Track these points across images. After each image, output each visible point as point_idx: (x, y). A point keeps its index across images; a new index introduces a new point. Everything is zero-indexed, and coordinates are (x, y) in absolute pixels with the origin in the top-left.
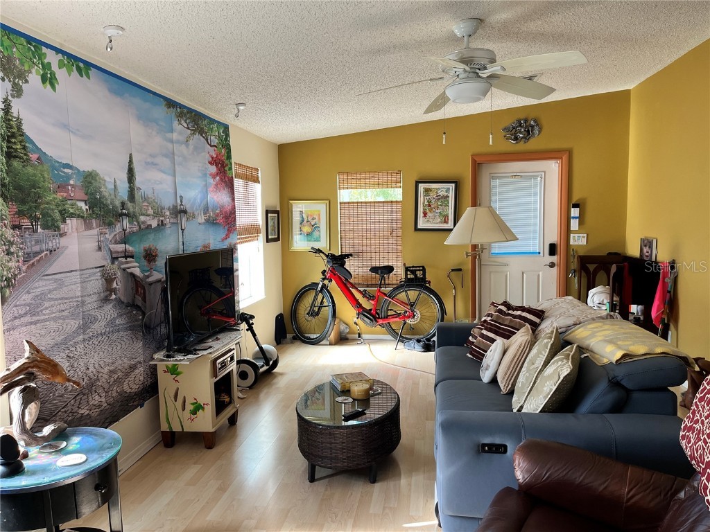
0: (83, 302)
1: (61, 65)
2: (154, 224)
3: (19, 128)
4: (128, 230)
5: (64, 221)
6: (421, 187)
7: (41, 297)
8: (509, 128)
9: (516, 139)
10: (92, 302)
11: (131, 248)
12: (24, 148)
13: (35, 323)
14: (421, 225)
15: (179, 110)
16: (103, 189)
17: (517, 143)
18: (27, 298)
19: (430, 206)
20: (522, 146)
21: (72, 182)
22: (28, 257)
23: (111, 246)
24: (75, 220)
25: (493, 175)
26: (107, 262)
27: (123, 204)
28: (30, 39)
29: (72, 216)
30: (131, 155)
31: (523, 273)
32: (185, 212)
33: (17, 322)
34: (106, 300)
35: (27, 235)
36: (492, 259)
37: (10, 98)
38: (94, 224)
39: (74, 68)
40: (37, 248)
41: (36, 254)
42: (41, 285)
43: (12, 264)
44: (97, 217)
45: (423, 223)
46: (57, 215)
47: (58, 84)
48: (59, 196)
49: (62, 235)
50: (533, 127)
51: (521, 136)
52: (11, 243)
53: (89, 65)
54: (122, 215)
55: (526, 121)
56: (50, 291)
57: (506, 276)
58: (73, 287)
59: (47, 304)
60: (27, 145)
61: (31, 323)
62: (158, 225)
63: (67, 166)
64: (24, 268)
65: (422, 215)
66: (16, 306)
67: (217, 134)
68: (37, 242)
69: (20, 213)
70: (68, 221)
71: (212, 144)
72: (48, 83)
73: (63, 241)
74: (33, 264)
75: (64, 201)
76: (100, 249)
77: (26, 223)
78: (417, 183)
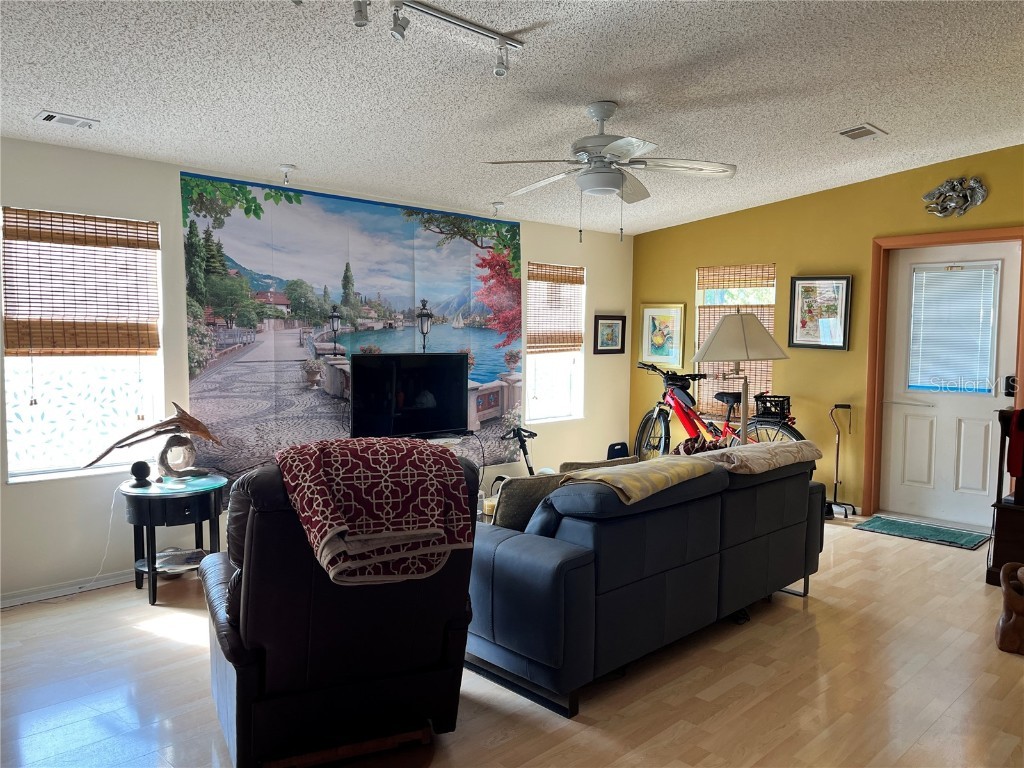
0: (277, 389)
1: (267, 197)
2: (379, 326)
3: (219, 251)
4: (340, 331)
5: (261, 321)
6: (800, 285)
7: (233, 379)
8: (934, 194)
9: (944, 209)
10: (287, 390)
11: (342, 347)
12: (223, 265)
13: (224, 397)
14: (798, 339)
15: (426, 216)
16: (309, 295)
17: (945, 216)
18: (218, 378)
19: (810, 312)
20: (955, 221)
21: (271, 290)
22: (220, 347)
23: (316, 344)
24: (272, 321)
25: (913, 266)
26: (311, 358)
27: (335, 308)
28: (233, 182)
29: (269, 317)
30: (348, 265)
31: (960, 421)
32: (429, 316)
33: (206, 394)
34: (306, 389)
35: (221, 330)
36: (909, 395)
37: (211, 229)
38: (297, 325)
39: (283, 198)
40: (231, 341)
41: (229, 345)
42: (232, 369)
43: (205, 351)
44: (300, 318)
45: (802, 336)
46: (254, 316)
47: (263, 212)
48: (257, 301)
49: (258, 332)
50: (973, 189)
51: (953, 205)
52: (204, 336)
53: (299, 193)
54: (332, 317)
55: (962, 182)
56: (242, 375)
57: (932, 422)
58: (267, 374)
59: (237, 384)
60: (227, 263)
61: (220, 397)
62: (384, 327)
63: (269, 277)
64: (216, 355)
65: (800, 325)
66: (205, 382)
67: (495, 234)
68: (231, 336)
69: (216, 315)
70: (266, 321)
71: (484, 245)
72: (252, 215)
73: (258, 337)
74: (225, 353)
75: (262, 305)
76: (301, 345)
77: (221, 321)
78: (793, 280)
